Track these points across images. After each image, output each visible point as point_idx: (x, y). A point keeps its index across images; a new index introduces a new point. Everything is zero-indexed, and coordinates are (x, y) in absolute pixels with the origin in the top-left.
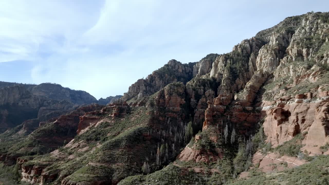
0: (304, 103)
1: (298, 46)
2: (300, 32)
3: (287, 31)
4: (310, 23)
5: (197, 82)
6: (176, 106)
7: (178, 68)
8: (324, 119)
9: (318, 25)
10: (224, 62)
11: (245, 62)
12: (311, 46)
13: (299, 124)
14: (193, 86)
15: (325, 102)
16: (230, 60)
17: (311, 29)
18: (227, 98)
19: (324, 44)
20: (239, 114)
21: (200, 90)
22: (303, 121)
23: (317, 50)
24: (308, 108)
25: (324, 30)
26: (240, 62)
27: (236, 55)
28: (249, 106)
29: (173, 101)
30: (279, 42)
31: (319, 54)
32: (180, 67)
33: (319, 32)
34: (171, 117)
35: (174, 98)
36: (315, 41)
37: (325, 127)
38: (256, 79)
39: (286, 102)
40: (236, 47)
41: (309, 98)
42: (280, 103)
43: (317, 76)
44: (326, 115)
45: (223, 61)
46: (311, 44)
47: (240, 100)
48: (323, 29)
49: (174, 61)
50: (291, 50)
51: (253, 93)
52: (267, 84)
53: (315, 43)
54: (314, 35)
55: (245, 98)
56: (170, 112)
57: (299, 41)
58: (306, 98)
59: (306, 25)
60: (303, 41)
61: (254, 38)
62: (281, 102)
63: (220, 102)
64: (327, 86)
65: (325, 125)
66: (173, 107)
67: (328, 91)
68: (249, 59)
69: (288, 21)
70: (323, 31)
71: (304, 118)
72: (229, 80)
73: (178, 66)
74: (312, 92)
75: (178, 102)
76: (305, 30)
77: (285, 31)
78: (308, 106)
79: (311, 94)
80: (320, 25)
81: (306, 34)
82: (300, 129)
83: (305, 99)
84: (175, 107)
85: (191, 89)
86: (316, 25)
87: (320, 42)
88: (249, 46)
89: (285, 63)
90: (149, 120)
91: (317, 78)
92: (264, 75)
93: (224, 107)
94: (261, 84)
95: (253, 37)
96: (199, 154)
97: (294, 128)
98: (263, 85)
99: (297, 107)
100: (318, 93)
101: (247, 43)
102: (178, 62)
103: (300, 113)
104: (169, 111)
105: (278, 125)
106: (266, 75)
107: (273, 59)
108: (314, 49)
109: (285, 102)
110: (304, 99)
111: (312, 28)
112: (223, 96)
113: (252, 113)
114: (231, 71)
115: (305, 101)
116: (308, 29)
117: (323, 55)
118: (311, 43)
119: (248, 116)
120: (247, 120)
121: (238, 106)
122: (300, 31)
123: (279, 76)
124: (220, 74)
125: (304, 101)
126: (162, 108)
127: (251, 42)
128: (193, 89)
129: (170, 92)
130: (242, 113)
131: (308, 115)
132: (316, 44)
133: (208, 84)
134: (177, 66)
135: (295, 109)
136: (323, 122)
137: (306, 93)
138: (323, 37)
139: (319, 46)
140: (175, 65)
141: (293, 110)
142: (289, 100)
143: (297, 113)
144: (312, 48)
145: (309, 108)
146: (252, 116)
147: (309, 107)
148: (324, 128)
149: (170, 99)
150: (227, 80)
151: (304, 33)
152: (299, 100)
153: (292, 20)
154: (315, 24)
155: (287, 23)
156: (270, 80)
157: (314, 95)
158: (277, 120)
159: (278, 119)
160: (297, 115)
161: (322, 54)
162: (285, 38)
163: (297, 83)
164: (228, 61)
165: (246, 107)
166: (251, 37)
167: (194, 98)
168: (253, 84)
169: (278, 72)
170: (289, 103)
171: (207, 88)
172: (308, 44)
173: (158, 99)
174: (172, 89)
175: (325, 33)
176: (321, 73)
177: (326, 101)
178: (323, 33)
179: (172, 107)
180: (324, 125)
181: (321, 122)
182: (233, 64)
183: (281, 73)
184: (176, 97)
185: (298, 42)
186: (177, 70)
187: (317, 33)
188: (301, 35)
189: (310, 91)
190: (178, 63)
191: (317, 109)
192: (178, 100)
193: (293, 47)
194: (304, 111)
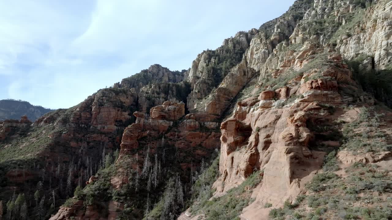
0: (273, 109)
1: (304, 32)
2: (309, 15)
3: (295, 17)
4: (323, 2)
5: (155, 87)
6: (108, 123)
7: (163, 76)
8: (292, 138)
9: (334, 4)
10: (207, 60)
11: (236, 60)
12: (321, 32)
13: (259, 152)
14: (148, 93)
15: (306, 104)
16: (215, 59)
17: (324, 10)
18: (175, 108)
19: (340, 29)
20: (189, 135)
21: (158, 99)
22: (267, 144)
23: (330, 37)
24: (278, 118)
25: (341, 10)
26: (229, 60)
27: (224, 51)
28: (211, 121)
29: (103, 116)
30: (281, 30)
31: (331, 41)
32: (166, 74)
33: (334, 13)
34: (95, 141)
35: (106, 110)
36: (328, 25)
37: (292, 158)
38: (232, 79)
39: (248, 109)
40: (227, 41)
41: (283, 99)
42: (238, 110)
43: (305, 59)
44: (298, 129)
45: (205, 59)
46: (322, 30)
47: (197, 111)
48: (340, 8)
49: (158, 66)
50: (295, 39)
51: (224, 101)
52: (248, 87)
53: (328, 28)
54: (328, 17)
55: (205, 108)
56: (94, 134)
57: (306, 25)
58: (278, 99)
59: (318, 5)
60: (311, 26)
61: (254, 30)
62: (241, 109)
63: (159, 114)
64: (316, 72)
65: (292, 154)
66: (104, 125)
67: (313, 80)
68: (242, 57)
69: (298, 5)
70: (339, 10)
71: (269, 139)
72: (205, 85)
73: (163, 73)
74: (290, 87)
75: (112, 117)
76: (315, 12)
77: (292, 16)
78: (278, 114)
79: (288, 90)
80: (336, 4)
81: (316, 16)
82: (260, 161)
83: (276, 101)
84: (107, 125)
85: (144, 98)
86: (330, 5)
87: (334, 27)
88: (246, 40)
89: (277, 53)
90: (47, 146)
91: (305, 62)
92: (247, 73)
93: (168, 122)
94: (241, 87)
95: (252, 29)
96: (67, 215)
97: (248, 160)
98: (244, 87)
99: (261, 117)
100: (299, 87)
101: (243, 36)
102: (163, 68)
103: (264, 128)
104: (93, 132)
105: (228, 153)
106: (250, 73)
107: (267, 51)
108: (326, 36)
109: (246, 108)
110: (275, 99)
111: (326, 8)
112: (170, 105)
113: (213, 133)
114: (213, 74)
115: (275, 103)
116: (320, 9)
117: (336, 42)
118: (322, 28)
119: (207, 138)
120: (203, 145)
121: (189, 120)
122: (309, 13)
123: (266, 72)
124: (196, 77)
125: (273, 104)
126: (84, 127)
127: (249, 35)
128: (146, 98)
129: (101, 101)
130: (196, 133)
131: (276, 133)
132: (329, 30)
133: (172, 91)
134: (161, 73)
135: (256, 120)
136: (290, 147)
137: (279, 89)
138: (339, 19)
139: (332, 32)
140: (158, 72)
141: (254, 124)
142: (254, 104)
143: (259, 128)
144: (323, 35)
145: (280, 118)
146: (214, 138)
147: (281, 116)
148: (289, 159)
149: (100, 112)
150: (201, 85)
151: (314, 15)
152: (265, 101)
153: (303, 3)
154: (330, 3)
155: (296, 8)
156: (254, 80)
157: (291, 92)
158: (226, 144)
159: (229, 142)
160: (258, 133)
161: (335, 40)
162: (291, 25)
163: (277, 75)
164: (213, 60)
165: (206, 123)
166: (251, 29)
167: (146, 112)
168: (227, 86)
169: (265, 67)
170: (254, 110)
171: (170, 97)
172: (317, 30)
173: (79, 113)
174: (106, 96)
175: (342, 14)
176: (314, 53)
177: (309, 102)
178: (339, 13)
179: (101, 125)
180: (290, 153)
181: (286, 145)
182: (218, 64)
183: (269, 69)
184: (108, 110)
185: (305, 27)
186: (161, 78)
187: (332, 15)
188: (310, 18)
189: (286, 84)
190: (163, 70)
191: (291, 118)
192: (112, 113)
193: (297, 35)
194: (270, 123)
